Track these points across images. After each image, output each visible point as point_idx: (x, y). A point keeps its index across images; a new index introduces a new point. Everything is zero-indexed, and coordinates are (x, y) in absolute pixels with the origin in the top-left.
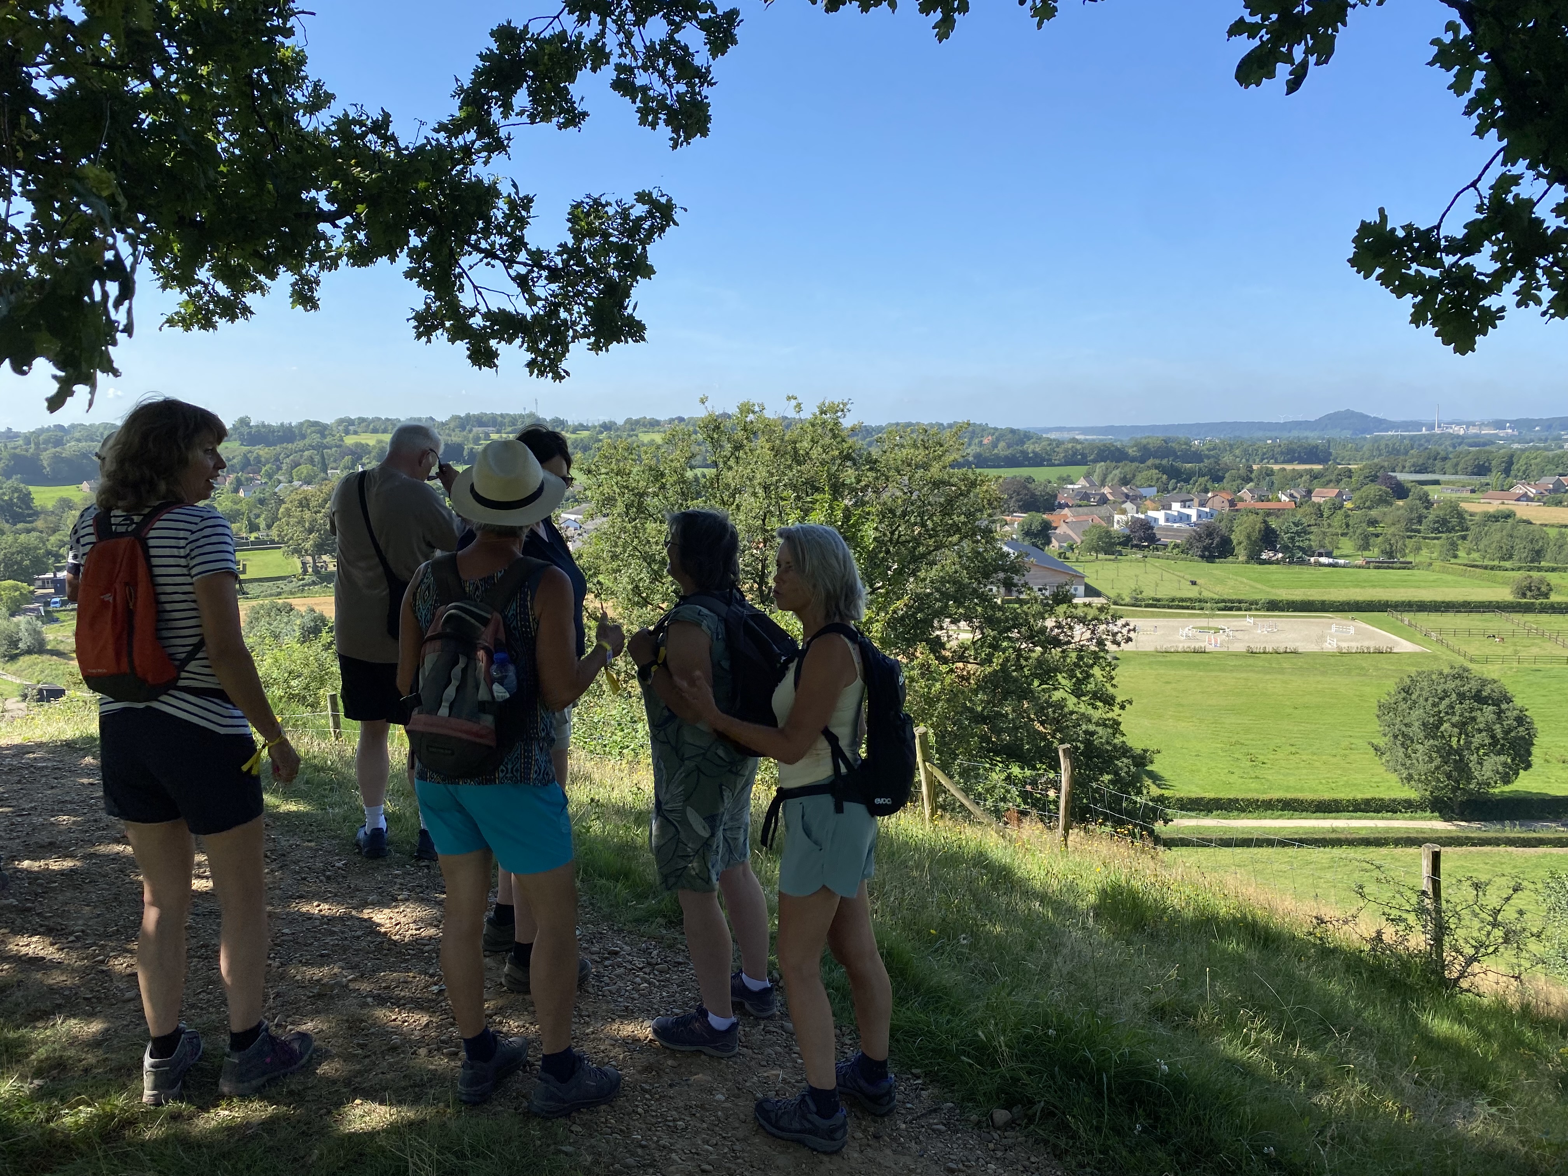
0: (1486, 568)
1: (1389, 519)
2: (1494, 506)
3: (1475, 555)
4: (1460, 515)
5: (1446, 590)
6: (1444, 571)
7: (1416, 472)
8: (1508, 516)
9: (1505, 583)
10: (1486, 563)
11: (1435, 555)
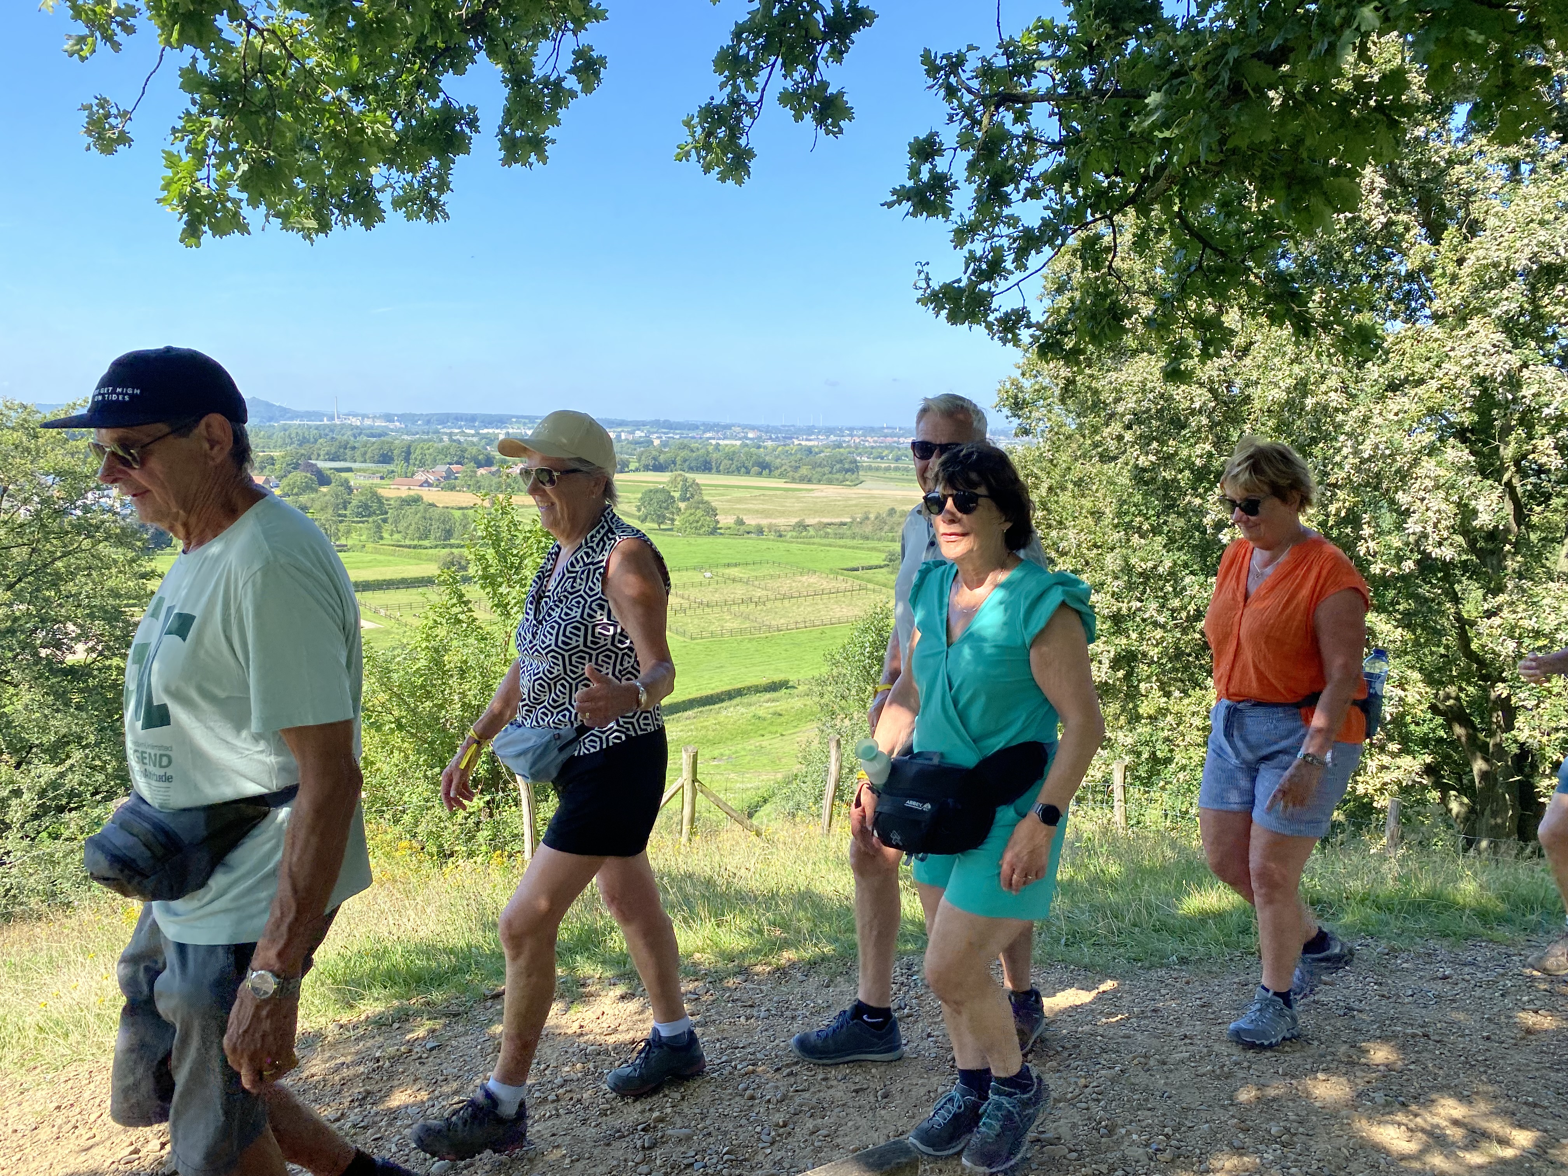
0: (409, 547)
1: (317, 505)
2: (404, 493)
3: (396, 536)
4: (379, 500)
5: (384, 569)
6: (376, 551)
7: (333, 460)
8: (417, 500)
9: (430, 560)
10: (408, 542)
11: (364, 538)
